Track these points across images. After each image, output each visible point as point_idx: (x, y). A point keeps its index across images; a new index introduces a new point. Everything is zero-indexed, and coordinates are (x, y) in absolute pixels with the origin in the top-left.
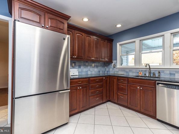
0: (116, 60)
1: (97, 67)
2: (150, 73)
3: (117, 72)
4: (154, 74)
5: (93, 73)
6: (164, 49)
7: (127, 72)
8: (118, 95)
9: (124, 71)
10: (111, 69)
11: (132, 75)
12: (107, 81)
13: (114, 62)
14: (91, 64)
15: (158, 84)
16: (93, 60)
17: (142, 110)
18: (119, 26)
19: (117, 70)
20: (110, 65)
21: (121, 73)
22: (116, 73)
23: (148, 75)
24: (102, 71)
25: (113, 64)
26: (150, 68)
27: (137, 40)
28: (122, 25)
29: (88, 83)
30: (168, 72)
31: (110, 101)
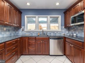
0: (24, 26)
2: (43, 33)
4: (45, 34)
5: (5, 36)
6: (48, 23)
7: (31, 34)
9: (30, 33)
10: (20, 32)
11: (34, 35)
14: (3, 28)
18: (28, 4)
19: (25, 32)
20: (20, 30)
22: (24, 34)
23: (42, 35)
24: (13, 34)
25: (22, 29)
26: (43, 31)
31: (22, 55)
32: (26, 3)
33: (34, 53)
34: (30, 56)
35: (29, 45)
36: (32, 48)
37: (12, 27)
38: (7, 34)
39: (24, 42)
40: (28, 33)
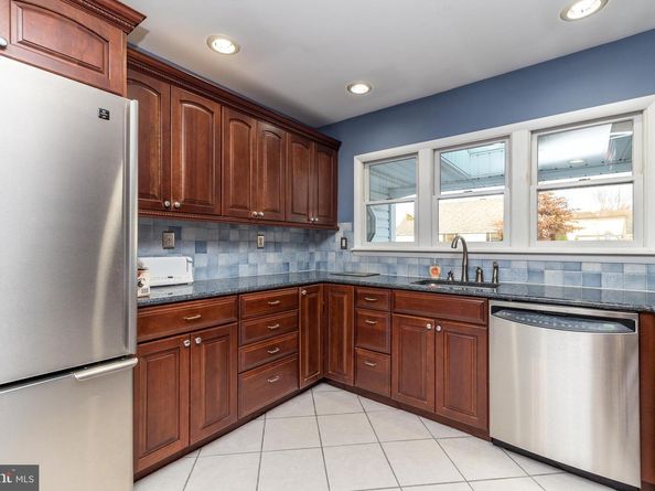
0: (351, 219)
1: (277, 246)
2: (466, 269)
3: (355, 264)
4: (479, 272)
5: (262, 271)
6: (510, 186)
7: (389, 266)
8: (356, 356)
9: (379, 261)
10: (332, 257)
11: (405, 276)
12: (313, 302)
13: (343, 226)
14: (252, 234)
15: (496, 309)
16: (257, 219)
17: (442, 410)
18: (360, 89)
19: (355, 259)
20: (330, 240)
21: (369, 272)
22: (349, 269)
23: (458, 277)
24: (299, 263)
25: (339, 235)
26: (465, 252)
27: (424, 149)
28: (370, 88)
29: (234, 319)
30: (523, 266)
31: (325, 381)
32: (349, 88)
33: (385, 392)
34: (364, 400)
35: (356, 334)
36: (372, 355)
37: (293, 230)
38: (269, 264)
39: (333, 314)
40: (371, 260)
